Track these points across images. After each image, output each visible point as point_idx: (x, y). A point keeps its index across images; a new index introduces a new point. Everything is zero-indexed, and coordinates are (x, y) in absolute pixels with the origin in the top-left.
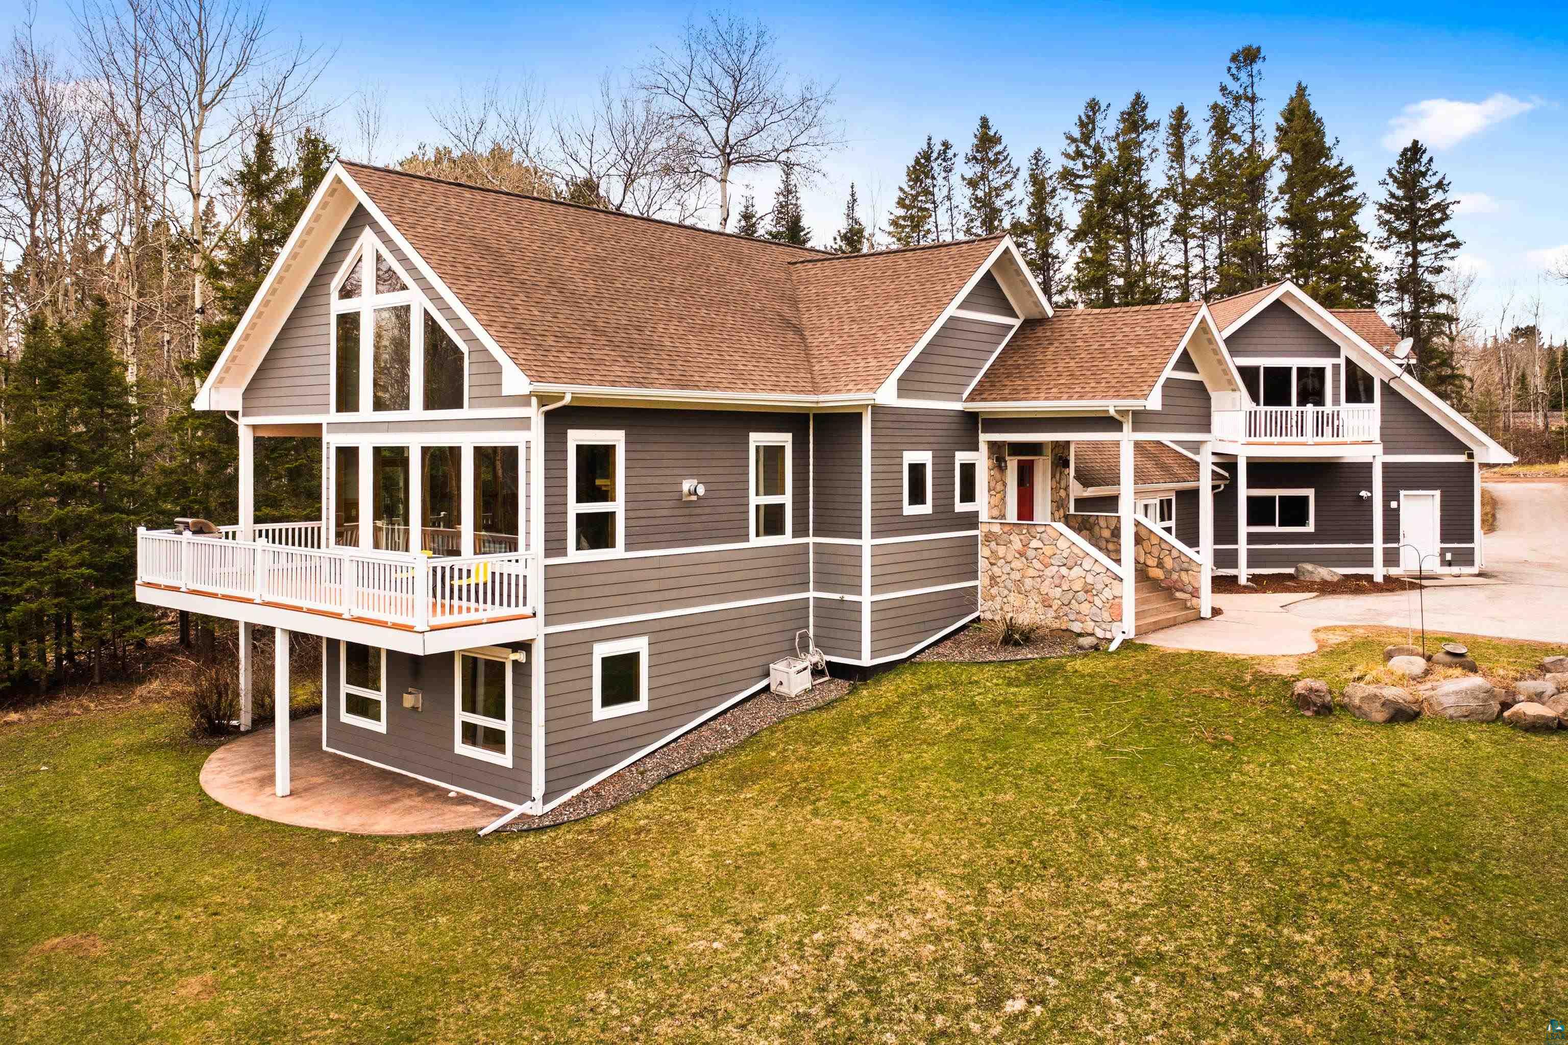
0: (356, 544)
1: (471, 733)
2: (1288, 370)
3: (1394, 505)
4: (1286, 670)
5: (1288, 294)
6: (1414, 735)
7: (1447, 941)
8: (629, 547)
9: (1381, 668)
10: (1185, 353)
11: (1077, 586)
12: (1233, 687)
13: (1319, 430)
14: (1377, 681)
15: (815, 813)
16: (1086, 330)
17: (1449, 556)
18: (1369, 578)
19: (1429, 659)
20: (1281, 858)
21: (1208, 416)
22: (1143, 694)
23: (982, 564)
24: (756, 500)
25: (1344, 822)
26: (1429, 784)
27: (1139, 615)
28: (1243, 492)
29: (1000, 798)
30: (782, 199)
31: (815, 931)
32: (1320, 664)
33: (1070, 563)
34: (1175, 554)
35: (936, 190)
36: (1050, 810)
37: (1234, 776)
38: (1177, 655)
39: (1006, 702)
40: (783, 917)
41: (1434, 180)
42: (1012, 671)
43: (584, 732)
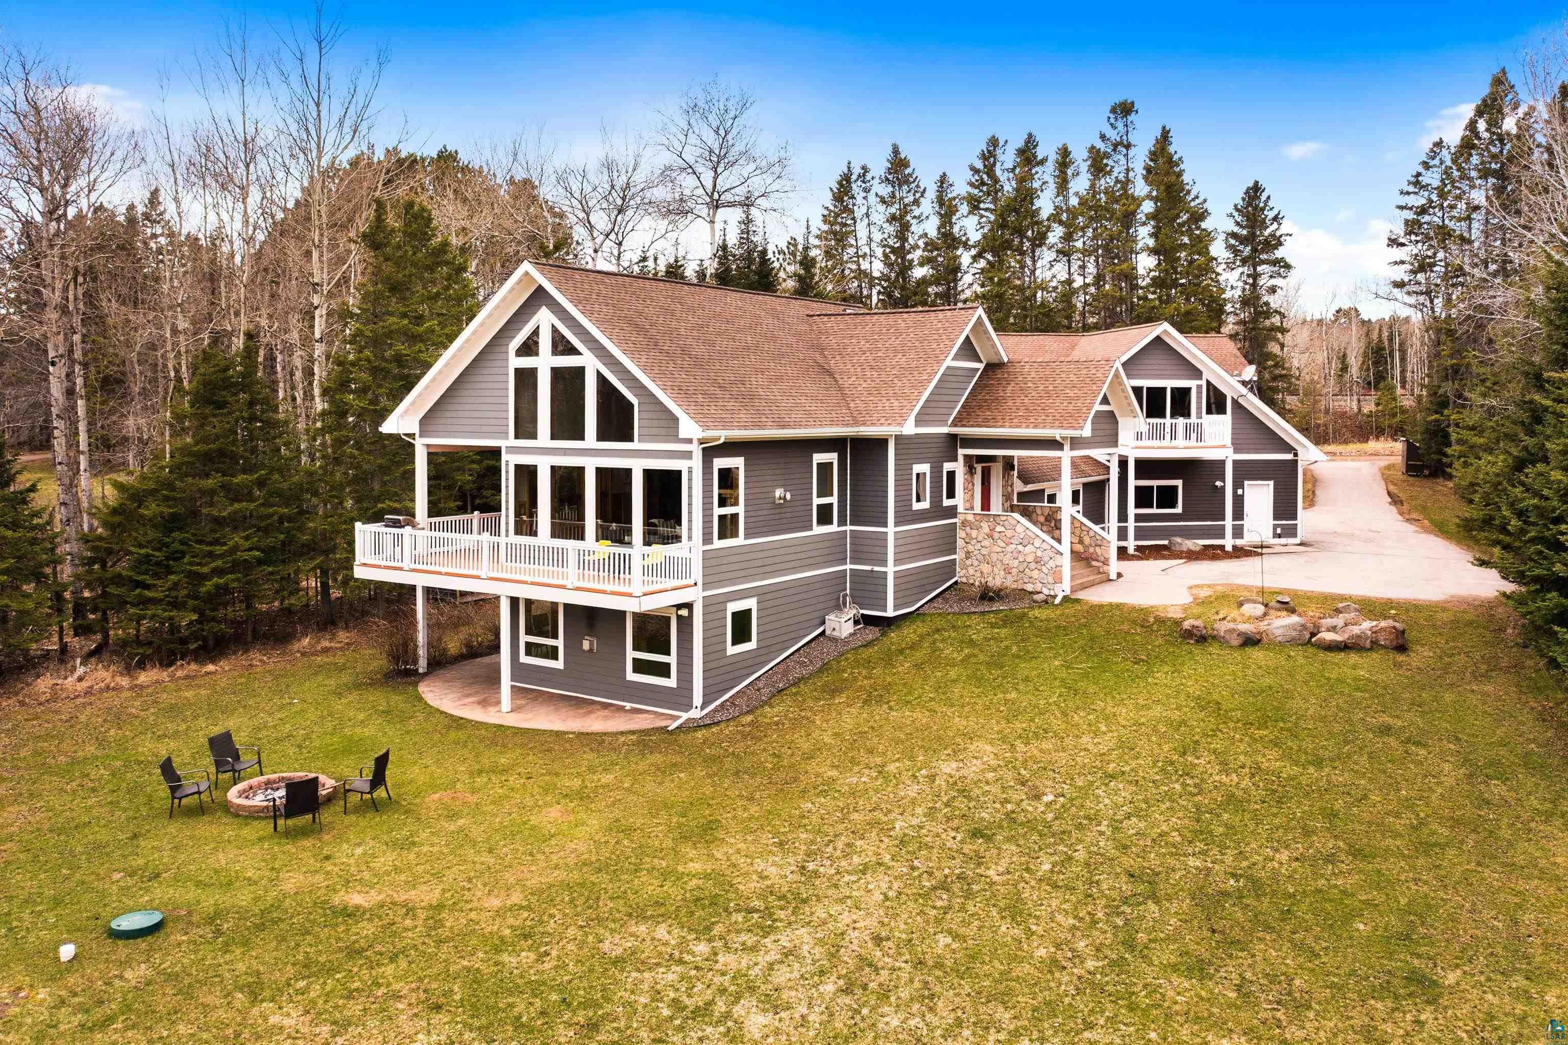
0: (583, 539)
1: (640, 666)
2: (1164, 390)
3: (1240, 492)
4: (1177, 615)
5: (1165, 331)
6: (1257, 653)
7: (1277, 760)
8: (747, 536)
9: (1236, 612)
10: (1105, 396)
11: (1030, 558)
12: (1142, 626)
13: (1187, 437)
14: (1234, 621)
15: (891, 708)
16: (1033, 374)
17: (1279, 531)
18: (1222, 547)
19: (1266, 606)
20: (1183, 723)
21: (1116, 435)
22: (1084, 631)
23: (960, 543)
24: (817, 501)
25: (1218, 703)
26: (1268, 681)
27: (1073, 577)
28: (1132, 483)
29: (1008, 696)
30: (743, 227)
31: (920, 769)
32: (1197, 610)
33: (1025, 542)
34: (1091, 534)
35: (856, 208)
36: (1042, 702)
37: (1150, 680)
38: (1101, 606)
39: (993, 638)
40: (897, 764)
41: (1271, 215)
42: (992, 618)
43: (722, 662)
